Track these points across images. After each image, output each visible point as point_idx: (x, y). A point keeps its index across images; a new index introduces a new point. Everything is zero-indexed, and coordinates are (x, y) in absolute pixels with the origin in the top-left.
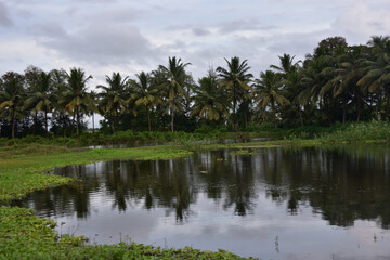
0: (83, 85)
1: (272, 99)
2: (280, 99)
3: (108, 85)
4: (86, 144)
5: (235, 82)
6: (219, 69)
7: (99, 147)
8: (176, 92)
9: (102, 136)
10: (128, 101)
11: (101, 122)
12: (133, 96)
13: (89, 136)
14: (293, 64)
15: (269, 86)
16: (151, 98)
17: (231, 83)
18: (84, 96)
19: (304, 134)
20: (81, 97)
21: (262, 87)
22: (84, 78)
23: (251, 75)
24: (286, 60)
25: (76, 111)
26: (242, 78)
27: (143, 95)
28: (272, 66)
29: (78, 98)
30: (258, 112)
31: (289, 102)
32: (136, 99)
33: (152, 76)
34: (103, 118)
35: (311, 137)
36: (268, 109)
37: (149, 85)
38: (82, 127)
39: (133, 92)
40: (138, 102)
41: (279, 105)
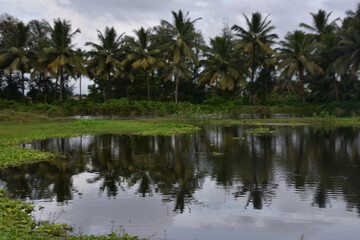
0: (69, 41)
1: (301, 67)
2: (311, 66)
3: (99, 43)
4: (70, 113)
5: (256, 44)
6: (235, 27)
7: (87, 117)
8: (182, 54)
9: (90, 104)
10: (123, 63)
11: (89, 87)
12: (130, 57)
13: (74, 103)
14: (329, 22)
15: (297, 50)
16: (151, 60)
17: (250, 45)
18: (69, 54)
19: (339, 111)
20: (66, 55)
21: (288, 51)
22: (70, 33)
23: (275, 36)
24: (320, 18)
25: (60, 72)
26: (264, 39)
27: (142, 56)
28: (302, 25)
29: (63, 57)
30: (282, 82)
31: (321, 70)
32: (133, 61)
33: (154, 33)
34: (92, 83)
35: (348, 114)
36: (294, 78)
37: (149, 44)
38: (67, 92)
39: (130, 53)
40: (136, 64)
41: (309, 73)
